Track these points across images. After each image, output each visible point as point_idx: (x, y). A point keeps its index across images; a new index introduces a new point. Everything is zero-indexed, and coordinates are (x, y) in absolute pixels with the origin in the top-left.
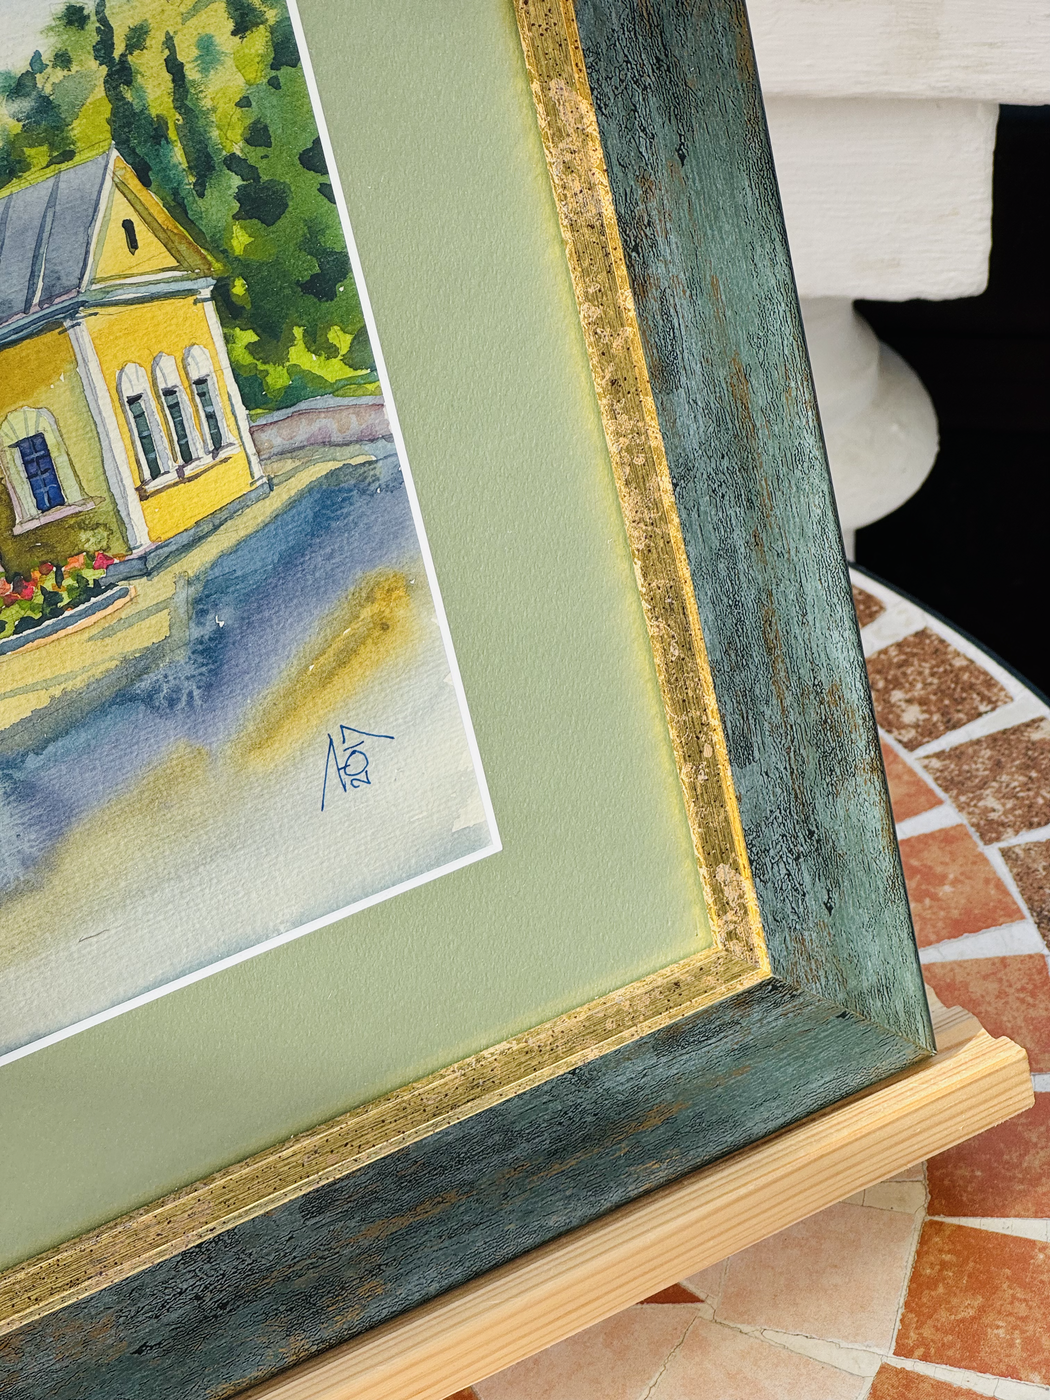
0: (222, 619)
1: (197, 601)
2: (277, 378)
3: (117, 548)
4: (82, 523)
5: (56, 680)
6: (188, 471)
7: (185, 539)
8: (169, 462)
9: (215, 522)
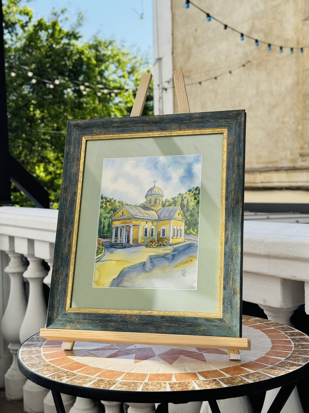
0: (176, 253)
1: (174, 250)
2: (188, 232)
3: (168, 242)
4: (166, 238)
5: (158, 252)
6: (177, 238)
7: (175, 244)
8: (176, 236)
9: (178, 243)
